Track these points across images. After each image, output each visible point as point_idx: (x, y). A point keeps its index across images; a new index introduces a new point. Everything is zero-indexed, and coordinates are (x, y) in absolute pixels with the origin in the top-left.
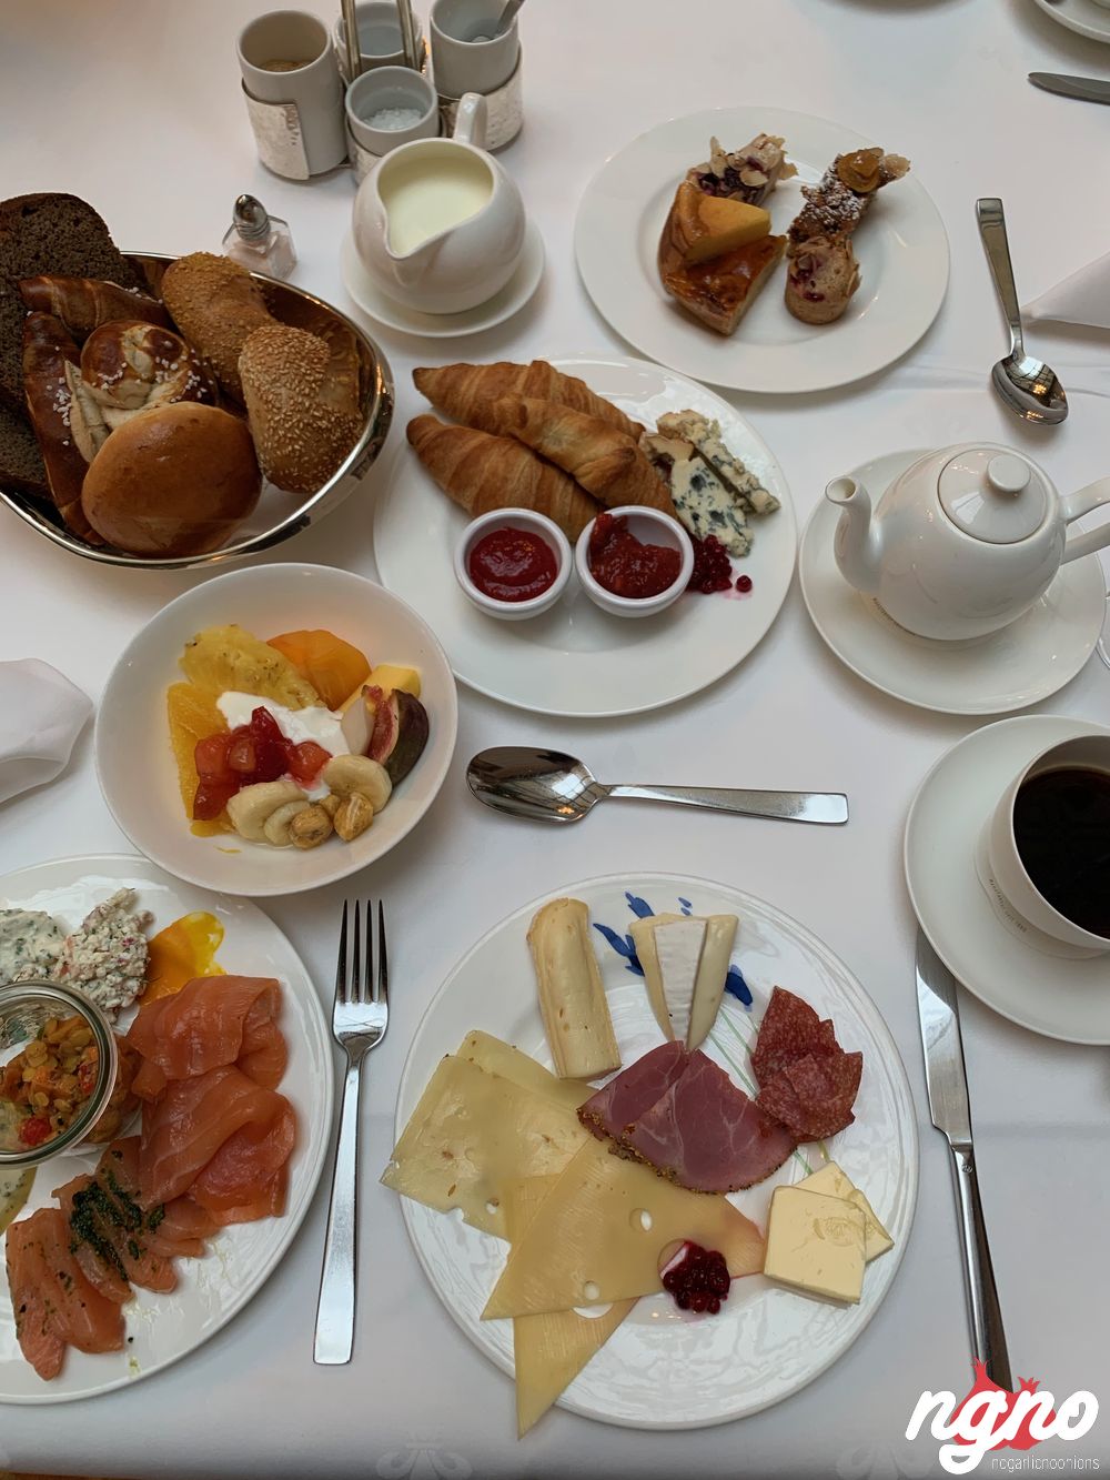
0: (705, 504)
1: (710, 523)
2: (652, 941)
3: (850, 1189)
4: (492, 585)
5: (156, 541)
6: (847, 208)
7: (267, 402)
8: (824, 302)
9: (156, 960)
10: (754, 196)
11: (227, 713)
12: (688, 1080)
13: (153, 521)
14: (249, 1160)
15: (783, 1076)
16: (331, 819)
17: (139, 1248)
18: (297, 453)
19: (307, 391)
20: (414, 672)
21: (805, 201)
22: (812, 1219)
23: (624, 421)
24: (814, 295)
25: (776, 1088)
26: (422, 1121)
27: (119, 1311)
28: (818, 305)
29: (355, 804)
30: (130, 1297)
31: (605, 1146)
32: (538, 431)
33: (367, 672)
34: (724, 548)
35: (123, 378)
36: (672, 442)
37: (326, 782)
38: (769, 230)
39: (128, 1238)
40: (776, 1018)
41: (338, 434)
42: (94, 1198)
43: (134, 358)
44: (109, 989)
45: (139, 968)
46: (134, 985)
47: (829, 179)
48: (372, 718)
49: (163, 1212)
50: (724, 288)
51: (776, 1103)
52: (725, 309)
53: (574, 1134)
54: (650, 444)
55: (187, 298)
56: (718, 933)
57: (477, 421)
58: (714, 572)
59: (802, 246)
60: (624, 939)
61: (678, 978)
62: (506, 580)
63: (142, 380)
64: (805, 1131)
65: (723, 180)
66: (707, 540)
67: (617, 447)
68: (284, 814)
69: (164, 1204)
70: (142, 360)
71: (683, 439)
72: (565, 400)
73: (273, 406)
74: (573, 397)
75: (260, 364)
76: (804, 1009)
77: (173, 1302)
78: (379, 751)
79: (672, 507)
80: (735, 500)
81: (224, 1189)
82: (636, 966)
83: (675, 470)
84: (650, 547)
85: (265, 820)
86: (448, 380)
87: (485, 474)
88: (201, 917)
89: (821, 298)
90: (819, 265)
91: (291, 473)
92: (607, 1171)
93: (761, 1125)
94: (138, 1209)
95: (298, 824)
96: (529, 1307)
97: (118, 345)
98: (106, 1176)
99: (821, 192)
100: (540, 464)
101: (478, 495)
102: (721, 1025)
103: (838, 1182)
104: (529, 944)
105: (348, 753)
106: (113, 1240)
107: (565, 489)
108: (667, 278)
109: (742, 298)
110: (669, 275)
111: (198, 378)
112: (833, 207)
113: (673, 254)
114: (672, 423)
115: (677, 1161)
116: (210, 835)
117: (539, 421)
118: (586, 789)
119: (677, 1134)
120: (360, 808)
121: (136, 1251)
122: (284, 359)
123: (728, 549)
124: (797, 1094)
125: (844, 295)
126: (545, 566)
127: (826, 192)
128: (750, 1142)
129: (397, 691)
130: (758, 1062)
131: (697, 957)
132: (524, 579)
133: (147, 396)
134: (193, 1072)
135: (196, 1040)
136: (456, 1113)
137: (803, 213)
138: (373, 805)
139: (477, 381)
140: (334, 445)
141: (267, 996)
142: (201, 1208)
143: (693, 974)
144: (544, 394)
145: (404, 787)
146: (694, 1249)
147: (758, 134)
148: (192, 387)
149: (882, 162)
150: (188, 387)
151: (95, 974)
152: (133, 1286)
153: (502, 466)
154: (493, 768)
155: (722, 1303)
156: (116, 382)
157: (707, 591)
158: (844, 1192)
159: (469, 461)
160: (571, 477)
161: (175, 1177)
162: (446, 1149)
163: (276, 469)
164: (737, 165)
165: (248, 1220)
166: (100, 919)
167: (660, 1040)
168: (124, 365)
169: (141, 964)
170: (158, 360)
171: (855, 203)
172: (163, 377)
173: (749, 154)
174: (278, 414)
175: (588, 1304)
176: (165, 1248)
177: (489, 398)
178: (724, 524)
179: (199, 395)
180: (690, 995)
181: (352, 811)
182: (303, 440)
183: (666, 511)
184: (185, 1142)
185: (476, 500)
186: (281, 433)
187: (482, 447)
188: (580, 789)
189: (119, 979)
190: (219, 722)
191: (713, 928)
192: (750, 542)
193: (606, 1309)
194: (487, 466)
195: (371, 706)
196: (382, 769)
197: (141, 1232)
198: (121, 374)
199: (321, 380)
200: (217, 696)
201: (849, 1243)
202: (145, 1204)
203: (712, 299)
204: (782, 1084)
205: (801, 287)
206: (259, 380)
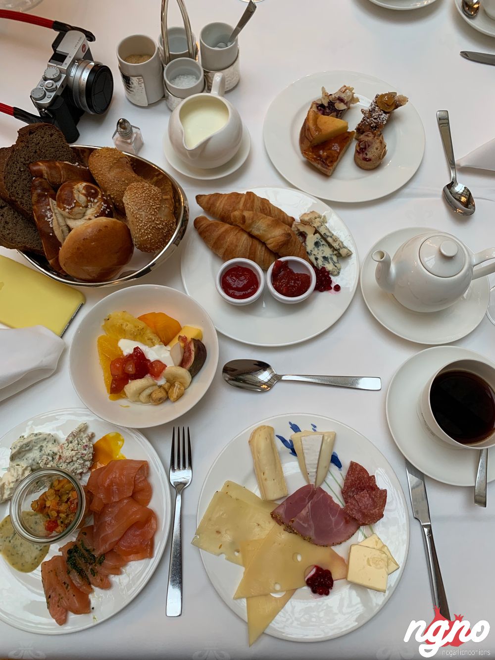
0: (320, 253)
1: (323, 262)
2: (300, 443)
3: (381, 545)
4: (231, 291)
5: (91, 276)
6: (381, 119)
7: (136, 218)
8: (371, 162)
9: (97, 452)
10: (340, 114)
11: (122, 348)
12: (316, 500)
13: (90, 268)
14: (137, 536)
15: (354, 499)
16: (167, 393)
17: (95, 571)
18: (150, 239)
19: (153, 213)
20: (200, 330)
21: (363, 116)
22: (367, 558)
23: (286, 217)
24: (367, 159)
25: (352, 504)
26: (208, 519)
27: (88, 597)
28: (368, 163)
29: (177, 387)
30: (92, 591)
31: (282, 527)
32: (250, 225)
33: (180, 329)
34: (328, 273)
35: (74, 207)
36: (306, 226)
37: (165, 377)
38: (347, 129)
39: (90, 567)
40: (352, 475)
41: (166, 230)
42: (76, 552)
43: (79, 197)
44: (78, 466)
45: (90, 456)
46: (88, 464)
47: (373, 106)
48: (183, 351)
49: (104, 557)
50: (328, 157)
51: (352, 510)
52: (329, 166)
53: (269, 522)
54: (297, 228)
55: (100, 169)
56: (328, 440)
57: (224, 218)
58: (325, 283)
59: (362, 137)
60: (289, 442)
61: (311, 458)
62: (237, 289)
63: (82, 207)
64: (364, 522)
65: (327, 107)
66: (321, 269)
67: (283, 232)
68: (148, 391)
69: (104, 554)
70: (82, 199)
71: (311, 225)
72: (261, 210)
73: (139, 220)
74: (264, 208)
75: (133, 201)
76: (363, 470)
77: (109, 593)
78: (186, 363)
79: (306, 255)
80: (333, 252)
81: (129, 547)
82: (294, 452)
83: (308, 238)
84: (297, 274)
85: (140, 394)
86: (211, 202)
87: (228, 244)
88: (114, 434)
89: (370, 160)
90: (369, 146)
91: (147, 247)
92: (283, 538)
93: (346, 518)
94: (94, 556)
95: (154, 396)
96: (253, 594)
97: (72, 192)
98: (80, 543)
99: (370, 111)
100: (251, 239)
101: (225, 252)
102: (330, 477)
103: (377, 542)
104: (250, 445)
105: (173, 365)
106: (84, 568)
107: (261, 249)
108: (304, 152)
109: (335, 161)
110: (305, 151)
111: (106, 205)
112: (375, 119)
113: (306, 140)
114: (306, 219)
115: (311, 533)
116: (117, 400)
117: (250, 221)
118: (272, 378)
119: (311, 523)
120: (179, 389)
121: (94, 573)
122: (143, 199)
123: (330, 272)
124: (361, 507)
125: (380, 159)
126: (253, 282)
127: (372, 111)
128: (341, 525)
129: (193, 339)
130: (344, 492)
131: (319, 450)
132: (245, 288)
133: (84, 213)
134: (114, 500)
135: (115, 487)
136: (222, 515)
137: (362, 122)
138: (184, 387)
139: (223, 202)
140: (165, 234)
141: (143, 468)
142: (119, 555)
143: (318, 457)
144: (252, 209)
145: (196, 378)
146: (319, 569)
147: (343, 85)
148: (104, 209)
149: (396, 98)
150: (102, 209)
151: (72, 460)
152: (93, 587)
153: (235, 240)
154: (234, 370)
155: (330, 590)
156: (71, 209)
157: (321, 291)
158: (379, 546)
159: (221, 238)
160: (264, 244)
161: (108, 544)
162: (217, 530)
163: (140, 245)
164: (333, 100)
165: (138, 560)
166: (73, 437)
167: (304, 483)
168: (75, 201)
169: (91, 455)
170: (89, 198)
171: (384, 116)
172: (91, 205)
173: (338, 95)
174: (141, 223)
175: (276, 592)
176: (106, 572)
177: (229, 209)
178: (328, 262)
179: (107, 212)
180: (316, 466)
181: (176, 390)
182: (152, 234)
183: (303, 258)
184: (112, 529)
185: (224, 254)
186: (143, 231)
187: (226, 231)
188: (269, 377)
189: (82, 462)
190: (120, 353)
191: (326, 438)
192: (340, 269)
193: (283, 594)
194: (228, 240)
195: (182, 344)
196: (188, 372)
197: (95, 565)
198: (74, 205)
199: (159, 207)
200: (118, 341)
201: (381, 568)
202: (97, 554)
203: (323, 161)
204: (354, 502)
205: (361, 155)
206: (132, 208)
